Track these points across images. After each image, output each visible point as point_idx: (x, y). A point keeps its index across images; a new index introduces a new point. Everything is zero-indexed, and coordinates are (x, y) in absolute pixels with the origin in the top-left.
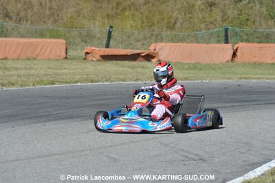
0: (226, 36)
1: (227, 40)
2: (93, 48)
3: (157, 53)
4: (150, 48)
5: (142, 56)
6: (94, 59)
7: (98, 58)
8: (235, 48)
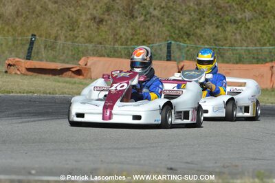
0: (169, 52)
1: (170, 56)
2: (17, 59)
3: (90, 69)
4: (80, 63)
5: (73, 72)
6: (19, 73)
7: (24, 71)
8: (180, 67)
